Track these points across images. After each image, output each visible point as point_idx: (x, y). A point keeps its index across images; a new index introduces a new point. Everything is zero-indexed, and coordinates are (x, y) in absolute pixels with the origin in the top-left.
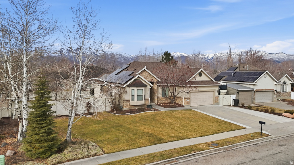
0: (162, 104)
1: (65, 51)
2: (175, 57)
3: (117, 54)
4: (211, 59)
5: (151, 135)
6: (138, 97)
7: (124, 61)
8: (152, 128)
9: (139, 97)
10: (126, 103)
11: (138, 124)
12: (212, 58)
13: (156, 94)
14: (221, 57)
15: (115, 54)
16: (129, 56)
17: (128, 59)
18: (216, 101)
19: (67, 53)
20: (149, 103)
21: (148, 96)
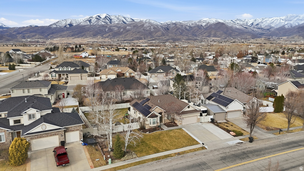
0: (168, 123)
1: (94, 20)
2: (209, 24)
3: (147, 21)
4: (250, 25)
5: (155, 148)
6: (153, 122)
7: (153, 29)
8: (157, 144)
10: (147, 125)
11: (151, 141)
12: (252, 24)
13: (163, 119)
14: (263, 22)
15: (144, 22)
16: (159, 24)
17: (158, 28)
18: (198, 121)
19: (96, 21)
20: (159, 124)
21: (159, 121)
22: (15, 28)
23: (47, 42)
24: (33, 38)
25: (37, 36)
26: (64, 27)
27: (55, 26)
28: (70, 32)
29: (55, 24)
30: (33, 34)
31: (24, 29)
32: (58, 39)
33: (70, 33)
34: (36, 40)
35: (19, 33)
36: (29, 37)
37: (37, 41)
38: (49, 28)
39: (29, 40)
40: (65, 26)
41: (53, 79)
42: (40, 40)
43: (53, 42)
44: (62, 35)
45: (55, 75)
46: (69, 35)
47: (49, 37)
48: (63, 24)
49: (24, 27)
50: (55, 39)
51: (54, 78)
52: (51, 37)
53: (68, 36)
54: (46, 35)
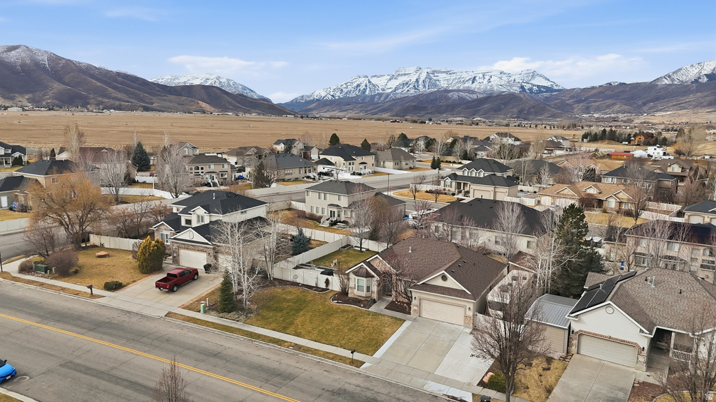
6: (359, 287)
10: (350, 290)
18: (467, 322)
20: (375, 296)
21: (375, 288)
22: (574, 89)
23: (637, 121)
24: (607, 111)
25: (616, 108)
26: (692, 83)
27: (667, 82)
28: (706, 94)
29: (669, 77)
30: (609, 102)
31: (592, 92)
32: (668, 113)
33: (705, 97)
34: (613, 115)
35: (579, 102)
36: (597, 110)
37: (614, 118)
38: (651, 86)
39: (596, 115)
40: (696, 81)
41: (445, 190)
42: (620, 116)
43: (650, 121)
44: (680, 104)
45: (451, 182)
46: (702, 103)
47: (645, 108)
48: (692, 74)
49: (593, 88)
50: (658, 114)
51: (447, 188)
52: (651, 108)
53: (700, 105)
54: (640, 103)
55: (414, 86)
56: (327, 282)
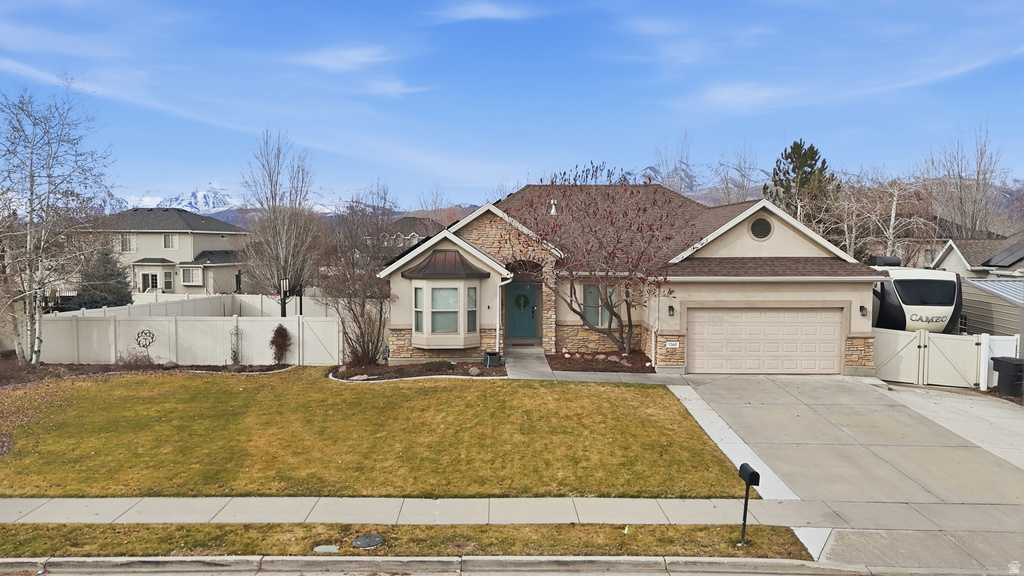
0: (582, 354)
6: (438, 317)
9: (442, 320)
10: (394, 339)
13: (549, 310)
18: (855, 357)
20: (496, 344)
21: (492, 316)
55: (190, 203)
56: (281, 340)
